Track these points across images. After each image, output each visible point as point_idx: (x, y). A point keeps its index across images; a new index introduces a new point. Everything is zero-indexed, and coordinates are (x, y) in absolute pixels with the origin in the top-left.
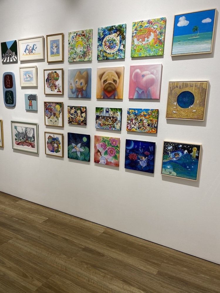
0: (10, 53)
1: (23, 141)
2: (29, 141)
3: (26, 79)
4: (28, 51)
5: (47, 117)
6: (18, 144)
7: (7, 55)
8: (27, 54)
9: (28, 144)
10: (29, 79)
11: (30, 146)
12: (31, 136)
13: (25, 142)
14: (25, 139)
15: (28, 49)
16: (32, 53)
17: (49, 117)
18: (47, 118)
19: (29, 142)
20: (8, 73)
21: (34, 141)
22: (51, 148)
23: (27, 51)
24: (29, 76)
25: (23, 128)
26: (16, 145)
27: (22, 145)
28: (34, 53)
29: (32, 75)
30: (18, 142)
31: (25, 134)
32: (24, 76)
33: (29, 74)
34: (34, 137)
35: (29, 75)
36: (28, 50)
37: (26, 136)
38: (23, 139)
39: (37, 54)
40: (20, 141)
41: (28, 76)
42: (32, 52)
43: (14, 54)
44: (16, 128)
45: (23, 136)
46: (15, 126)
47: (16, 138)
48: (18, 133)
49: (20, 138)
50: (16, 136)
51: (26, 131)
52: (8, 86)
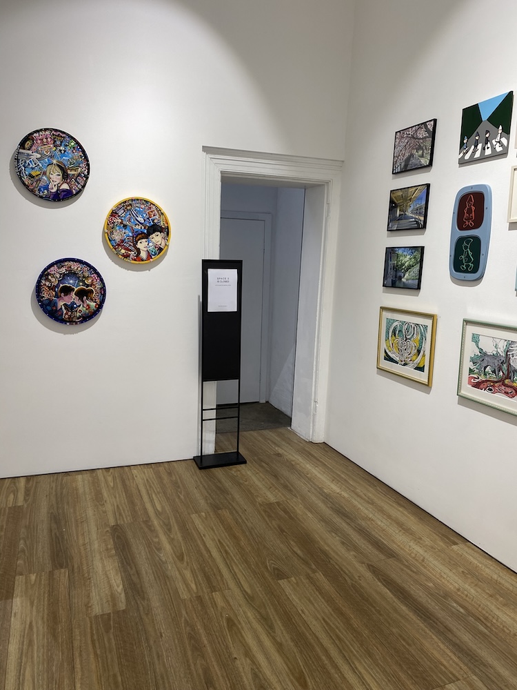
0: (487, 132)
1: (492, 379)
2: (513, 381)
6: (477, 385)
7: (477, 138)
9: (509, 390)
13: (501, 383)
14: (501, 373)
19: (515, 385)
20: (472, 187)
25: (498, 340)
26: (470, 386)
27: (491, 390)
30: (477, 380)
31: (503, 359)
37: (505, 366)
38: (494, 372)
40: (482, 378)
43: (500, 132)
44: (476, 339)
45: (496, 365)
46: (473, 334)
47: (472, 368)
48: (479, 354)
49: (485, 368)
50: (471, 363)
51: (508, 351)
52: (467, 223)
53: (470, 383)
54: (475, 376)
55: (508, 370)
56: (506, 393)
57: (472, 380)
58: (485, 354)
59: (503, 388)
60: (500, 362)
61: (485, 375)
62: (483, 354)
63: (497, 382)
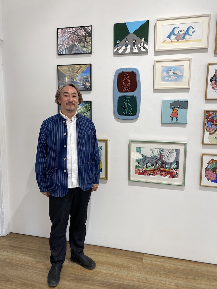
0: (134, 40)
1: (152, 169)
2: (166, 168)
3: (166, 79)
4: (175, 36)
5: (209, 133)
6: (142, 174)
7: (127, 42)
8: (172, 41)
9: (163, 173)
10: (174, 78)
11: (169, 175)
12: (171, 161)
13: (158, 170)
14: (158, 165)
15: (176, 33)
16: (184, 40)
17: (212, 132)
18: (207, 134)
19: (167, 170)
20: (126, 69)
21: (178, 167)
22: (213, 177)
23: (173, 37)
24: (173, 73)
25: (154, 149)
26: (137, 175)
27: (151, 175)
28: (187, 40)
29: (182, 72)
30: (142, 171)
31: (158, 158)
32: (162, 73)
33: (174, 70)
34: (177, 163)
35: (175, 72)
36: (174, 34)
37: (160, 162)
38: (153, 165)
39: (194, 41)
40: (145, 169)
41: (171, 73)
42: (184, 38)
43: (143, 41)
44: (138, 150)
45: (154, 161)
46: (137, 148)
47: (137, 165)
48: (142, 158)
49: (147, 164)
50: (137, 163)
51: (161, 154)
52: (125, 88)
53: (136, 173)
54: (141, 169)
55: (162, 163)
56: (162, 175)
57: (138, 172)
58: (146, 157)
59: (160, 172)
60: (156, 160)
61: (147, 167)
62: (145, 157)
63: (155, 170)
